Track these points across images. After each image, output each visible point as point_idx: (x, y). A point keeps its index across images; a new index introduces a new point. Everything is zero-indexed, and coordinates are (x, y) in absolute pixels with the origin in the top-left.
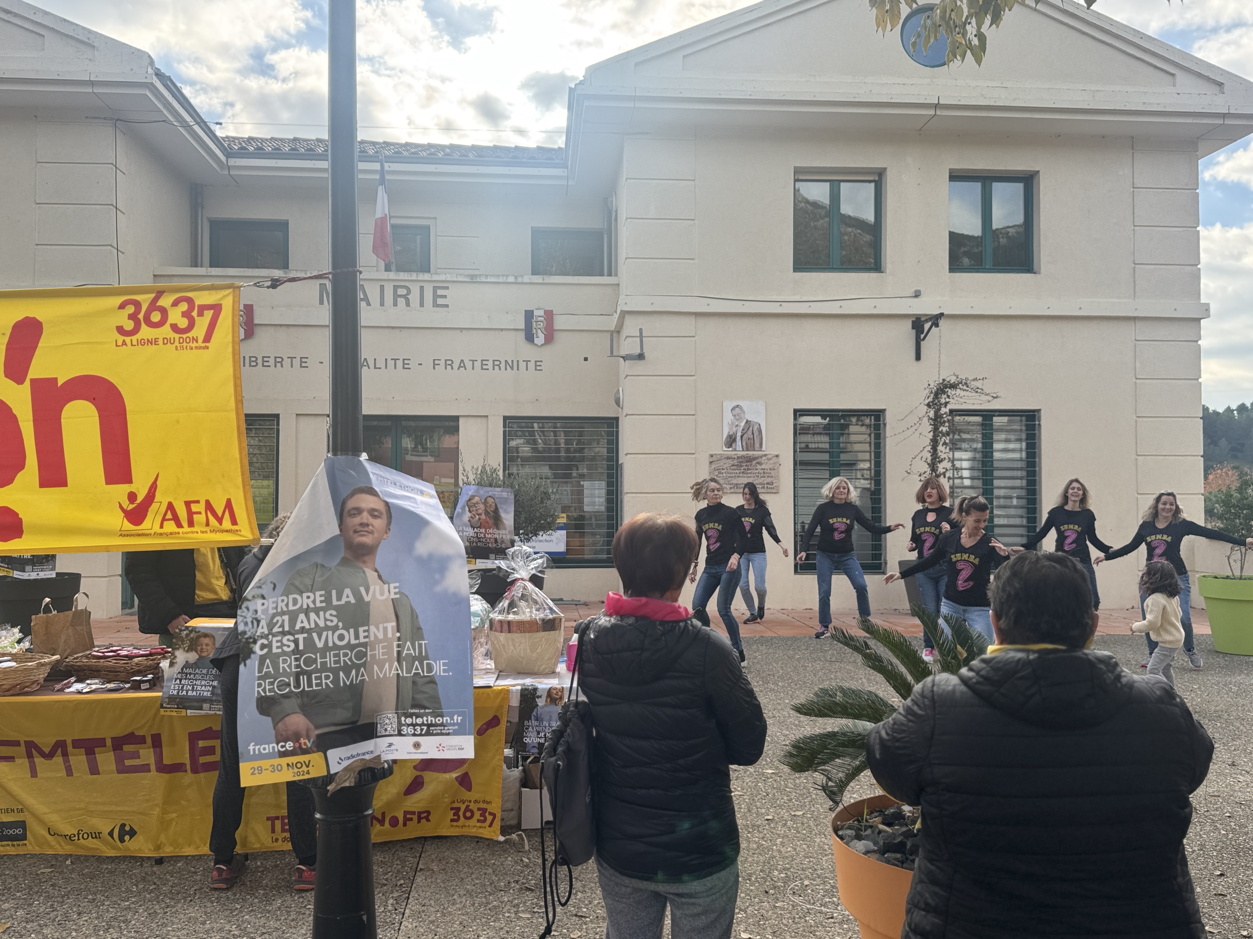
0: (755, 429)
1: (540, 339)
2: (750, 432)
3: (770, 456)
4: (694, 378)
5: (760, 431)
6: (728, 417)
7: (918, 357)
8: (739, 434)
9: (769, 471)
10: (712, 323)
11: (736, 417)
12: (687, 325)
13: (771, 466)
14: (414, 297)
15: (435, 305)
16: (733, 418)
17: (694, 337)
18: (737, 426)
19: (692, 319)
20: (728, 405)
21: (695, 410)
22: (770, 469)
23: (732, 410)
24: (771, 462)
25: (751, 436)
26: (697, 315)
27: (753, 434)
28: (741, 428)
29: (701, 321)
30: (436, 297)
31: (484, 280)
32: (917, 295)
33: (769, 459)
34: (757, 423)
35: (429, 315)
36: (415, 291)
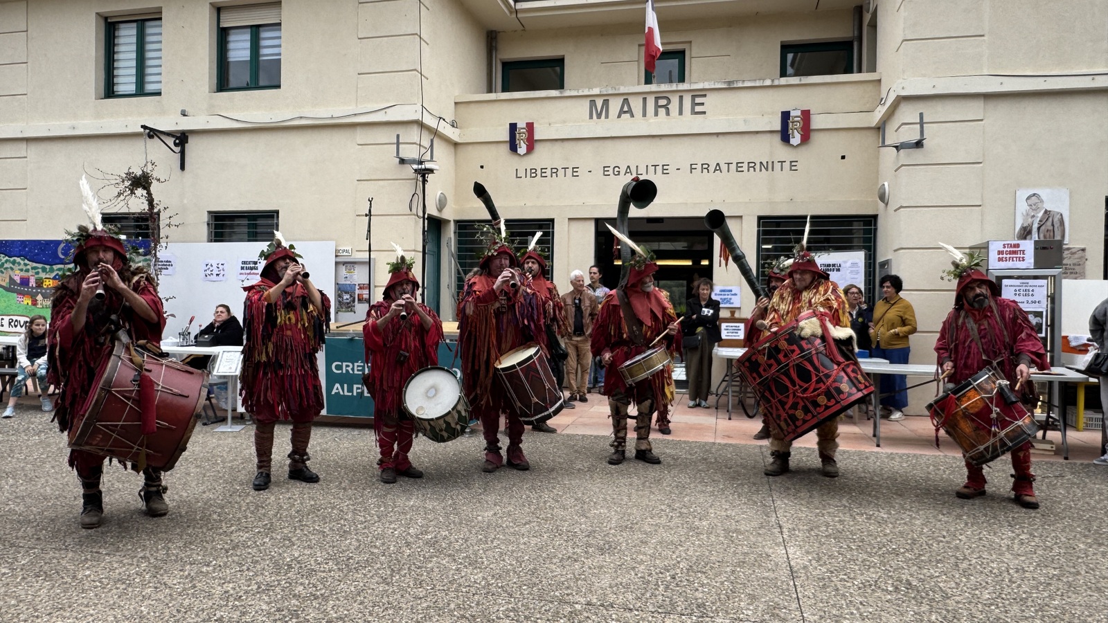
0: (1056, 220)
1: (796, 139)
2: (1049, 223)
3: (1073, 250)
4: (981, 165)
5: (1062, 222)
6: (1022, 207)
8: (1035, 226)
9: (1072, 267)
10: (1004, 104)
11: (1032, 207)
12: (974, 109)
13: (1075, 261)
14: (674, 106)
15: (694, 112)
16: (1028, 208)
17: (982, 120)
18: (1033, 216)
19: (980, 101)
21: (982, 200)
22: (1074, 264)
23: (1027, 199)
24: (1076, 256)
25: (1051, 228)
26: (987, 96)
27: (1053, 225)
28: (1038, 219)
29: (992, 104)
30: (694, 104)
31: (740, 85)
33: (1073, 254)
34: (1058, 213)
35: (687, 123)
36: (675, 101)
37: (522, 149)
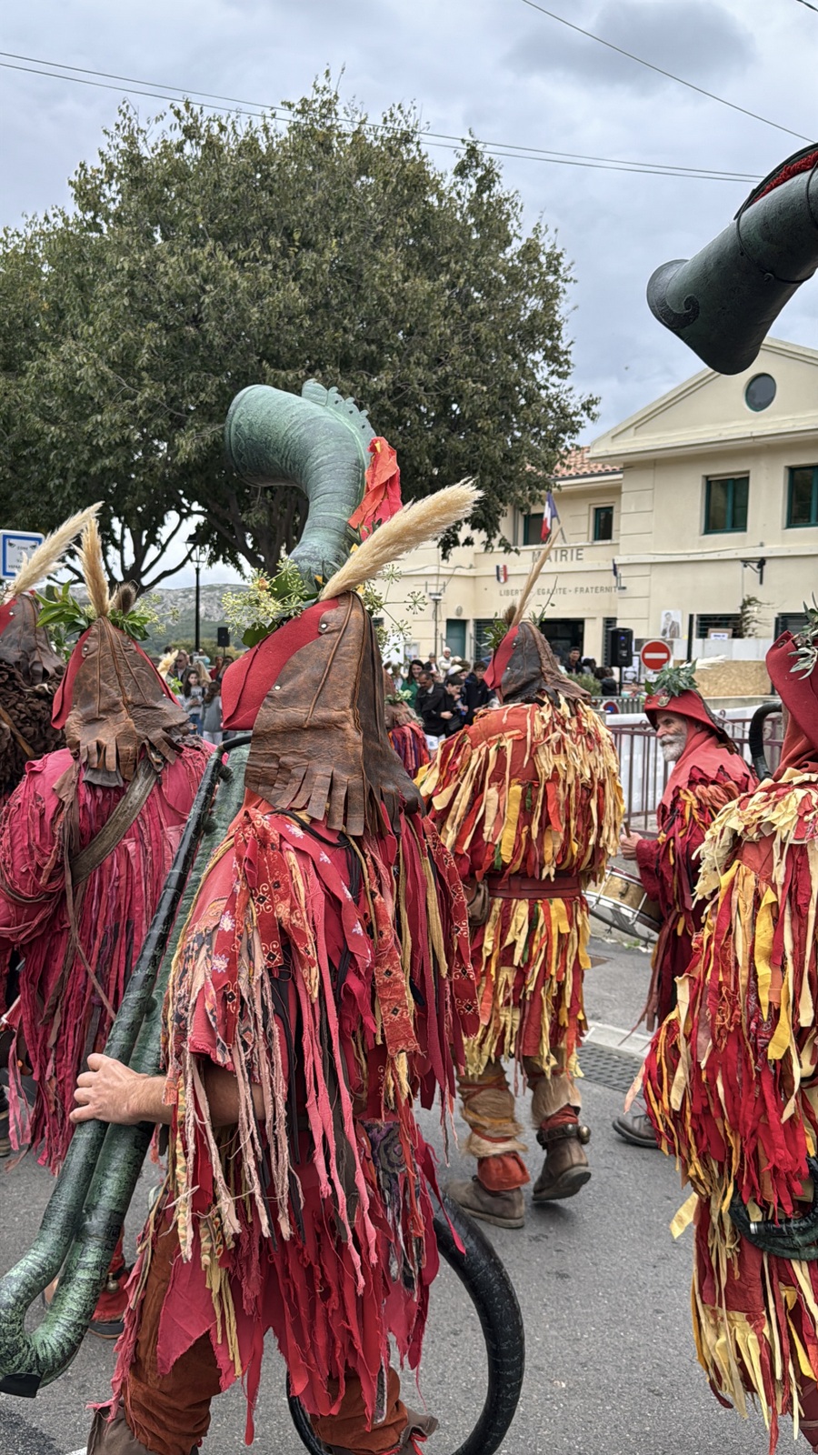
0: (675, 627)
4: (649, 598)
5: (679, 627)
6: (663, 619)
7: (761, 582)
8: (669, 629)
10: (657, 569)
11: (668, 619)
12: (645, 570)
14: (569, 556)
15: (578, 559)
16: (666, 620)
17: (650, 576)
18: (667, 624)
19: (648, 567)
20: (664, 613)
21: (649, 616)
23: (666, 615)
25: (675, 630)
26: (652, 564)
28: (670, 625)
29: (654, 567)
30: (578, 554)
32: (762, 545)
34: (677, 622)
35: (573, 565)
36: (569, 551)
37: (502, 580)
